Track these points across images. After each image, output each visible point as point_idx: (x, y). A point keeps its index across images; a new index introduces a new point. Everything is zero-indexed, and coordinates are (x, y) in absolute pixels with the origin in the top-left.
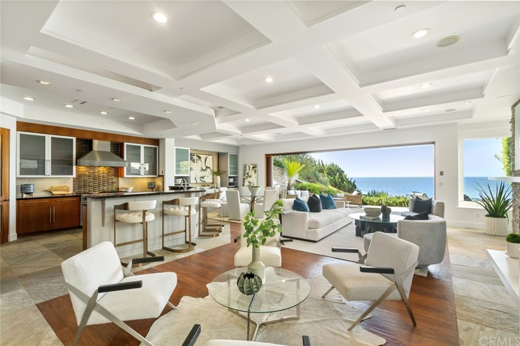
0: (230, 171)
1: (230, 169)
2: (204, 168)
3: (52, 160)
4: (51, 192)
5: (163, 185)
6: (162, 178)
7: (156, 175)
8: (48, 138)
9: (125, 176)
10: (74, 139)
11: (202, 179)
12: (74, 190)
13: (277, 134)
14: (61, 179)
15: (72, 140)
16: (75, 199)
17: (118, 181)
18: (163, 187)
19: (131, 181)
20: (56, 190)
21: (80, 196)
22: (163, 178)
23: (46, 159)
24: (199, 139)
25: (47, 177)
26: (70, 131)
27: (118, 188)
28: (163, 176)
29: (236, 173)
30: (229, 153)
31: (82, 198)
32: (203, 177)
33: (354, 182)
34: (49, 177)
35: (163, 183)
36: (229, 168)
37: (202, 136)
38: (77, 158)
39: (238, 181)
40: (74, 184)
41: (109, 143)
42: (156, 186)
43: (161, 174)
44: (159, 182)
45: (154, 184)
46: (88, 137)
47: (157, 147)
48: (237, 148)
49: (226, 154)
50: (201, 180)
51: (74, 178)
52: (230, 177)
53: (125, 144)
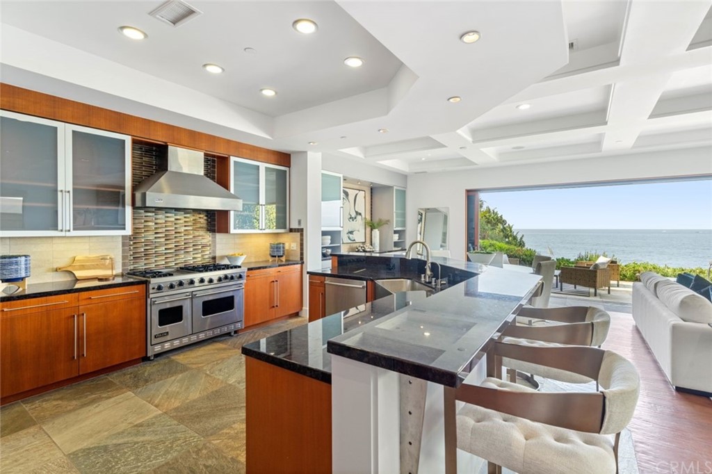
0: (397, 221)
1: (397, 217)
2: (354, 215)
3: (74, 190)
4: (70, 273)
5: (302, 249)
6: (299, 234)
7: (285, 228)
8: (65, 132)
9: (232, 230)
10: (128, 140)
11: (351, 236)
12: (124, 265)
13: (514, 148)
14: (94, 239)
15: (123, 142)
16: (135, 290)
17: (214, 242)
18: (302, 254)
19: (238, 241)
20: (83, 267)
21: (146, 283)
22: (302, 235)
23: (59, 189)
24: (361, 155)
25: (63, 234)
26: (119, 120)
27: (214, 258)
28: (301, 231)
29: (404, 224)
30: (395, 188)
31: (151, 287)
32: (351, 232)
33: (521, 238)
34: (68, 234)
35: (302, 245)
36: (394, 214)
37: (365, 149)
38: (134, 189)
39: (405, 238)
40: (123, 251)
41: (200, 155)
42: (286, 253)
43: (295, 225)
44: (290, 243)
45: (284, 248)
46: (158, 138)
47: (287, 169)
48: (405, 177)
49: (389, 188)
50: (349, 238)
51: (124, 237)
52: (396, 232)
53: (233, 159)
